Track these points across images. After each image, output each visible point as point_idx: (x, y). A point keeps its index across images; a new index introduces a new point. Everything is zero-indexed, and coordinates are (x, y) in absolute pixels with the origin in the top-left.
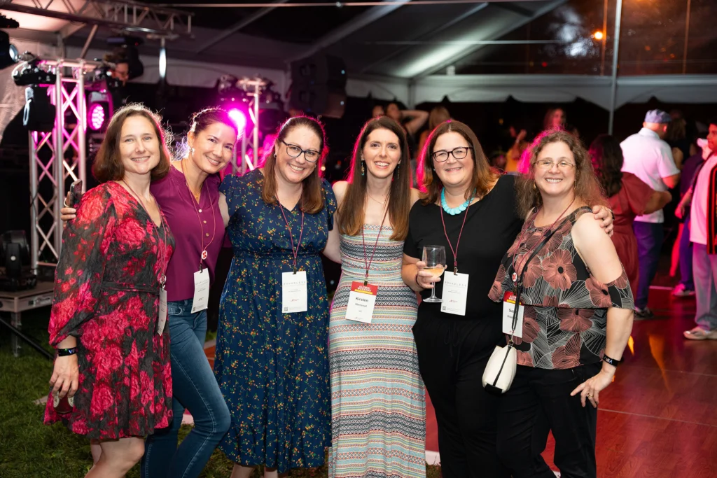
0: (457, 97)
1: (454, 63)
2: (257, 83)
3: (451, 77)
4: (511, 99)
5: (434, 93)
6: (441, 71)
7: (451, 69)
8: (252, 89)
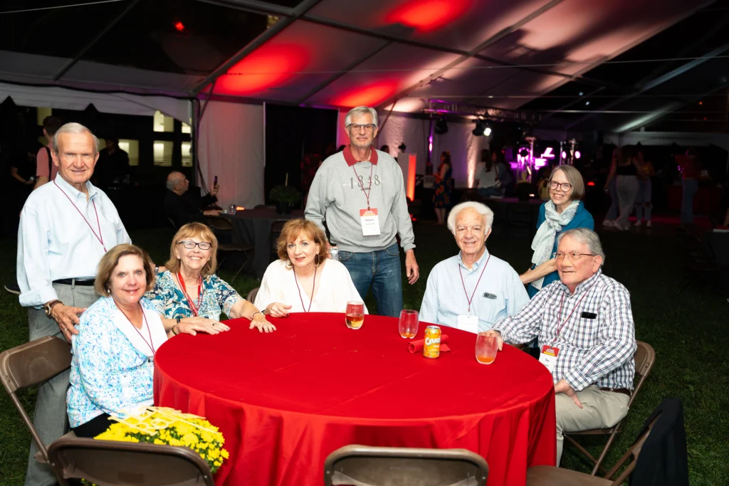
0: (645, 143)
1: (644, 126)
2: (533, 139)
3: (643, 132)
4: (674, 144)
5: (633, 141)
6: (637, 129)
7: (643, 129)
8: (531, 141)
